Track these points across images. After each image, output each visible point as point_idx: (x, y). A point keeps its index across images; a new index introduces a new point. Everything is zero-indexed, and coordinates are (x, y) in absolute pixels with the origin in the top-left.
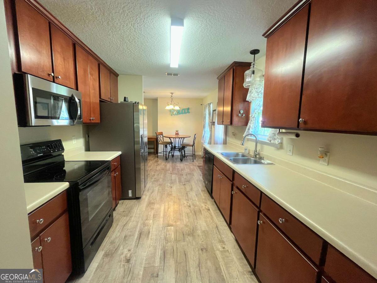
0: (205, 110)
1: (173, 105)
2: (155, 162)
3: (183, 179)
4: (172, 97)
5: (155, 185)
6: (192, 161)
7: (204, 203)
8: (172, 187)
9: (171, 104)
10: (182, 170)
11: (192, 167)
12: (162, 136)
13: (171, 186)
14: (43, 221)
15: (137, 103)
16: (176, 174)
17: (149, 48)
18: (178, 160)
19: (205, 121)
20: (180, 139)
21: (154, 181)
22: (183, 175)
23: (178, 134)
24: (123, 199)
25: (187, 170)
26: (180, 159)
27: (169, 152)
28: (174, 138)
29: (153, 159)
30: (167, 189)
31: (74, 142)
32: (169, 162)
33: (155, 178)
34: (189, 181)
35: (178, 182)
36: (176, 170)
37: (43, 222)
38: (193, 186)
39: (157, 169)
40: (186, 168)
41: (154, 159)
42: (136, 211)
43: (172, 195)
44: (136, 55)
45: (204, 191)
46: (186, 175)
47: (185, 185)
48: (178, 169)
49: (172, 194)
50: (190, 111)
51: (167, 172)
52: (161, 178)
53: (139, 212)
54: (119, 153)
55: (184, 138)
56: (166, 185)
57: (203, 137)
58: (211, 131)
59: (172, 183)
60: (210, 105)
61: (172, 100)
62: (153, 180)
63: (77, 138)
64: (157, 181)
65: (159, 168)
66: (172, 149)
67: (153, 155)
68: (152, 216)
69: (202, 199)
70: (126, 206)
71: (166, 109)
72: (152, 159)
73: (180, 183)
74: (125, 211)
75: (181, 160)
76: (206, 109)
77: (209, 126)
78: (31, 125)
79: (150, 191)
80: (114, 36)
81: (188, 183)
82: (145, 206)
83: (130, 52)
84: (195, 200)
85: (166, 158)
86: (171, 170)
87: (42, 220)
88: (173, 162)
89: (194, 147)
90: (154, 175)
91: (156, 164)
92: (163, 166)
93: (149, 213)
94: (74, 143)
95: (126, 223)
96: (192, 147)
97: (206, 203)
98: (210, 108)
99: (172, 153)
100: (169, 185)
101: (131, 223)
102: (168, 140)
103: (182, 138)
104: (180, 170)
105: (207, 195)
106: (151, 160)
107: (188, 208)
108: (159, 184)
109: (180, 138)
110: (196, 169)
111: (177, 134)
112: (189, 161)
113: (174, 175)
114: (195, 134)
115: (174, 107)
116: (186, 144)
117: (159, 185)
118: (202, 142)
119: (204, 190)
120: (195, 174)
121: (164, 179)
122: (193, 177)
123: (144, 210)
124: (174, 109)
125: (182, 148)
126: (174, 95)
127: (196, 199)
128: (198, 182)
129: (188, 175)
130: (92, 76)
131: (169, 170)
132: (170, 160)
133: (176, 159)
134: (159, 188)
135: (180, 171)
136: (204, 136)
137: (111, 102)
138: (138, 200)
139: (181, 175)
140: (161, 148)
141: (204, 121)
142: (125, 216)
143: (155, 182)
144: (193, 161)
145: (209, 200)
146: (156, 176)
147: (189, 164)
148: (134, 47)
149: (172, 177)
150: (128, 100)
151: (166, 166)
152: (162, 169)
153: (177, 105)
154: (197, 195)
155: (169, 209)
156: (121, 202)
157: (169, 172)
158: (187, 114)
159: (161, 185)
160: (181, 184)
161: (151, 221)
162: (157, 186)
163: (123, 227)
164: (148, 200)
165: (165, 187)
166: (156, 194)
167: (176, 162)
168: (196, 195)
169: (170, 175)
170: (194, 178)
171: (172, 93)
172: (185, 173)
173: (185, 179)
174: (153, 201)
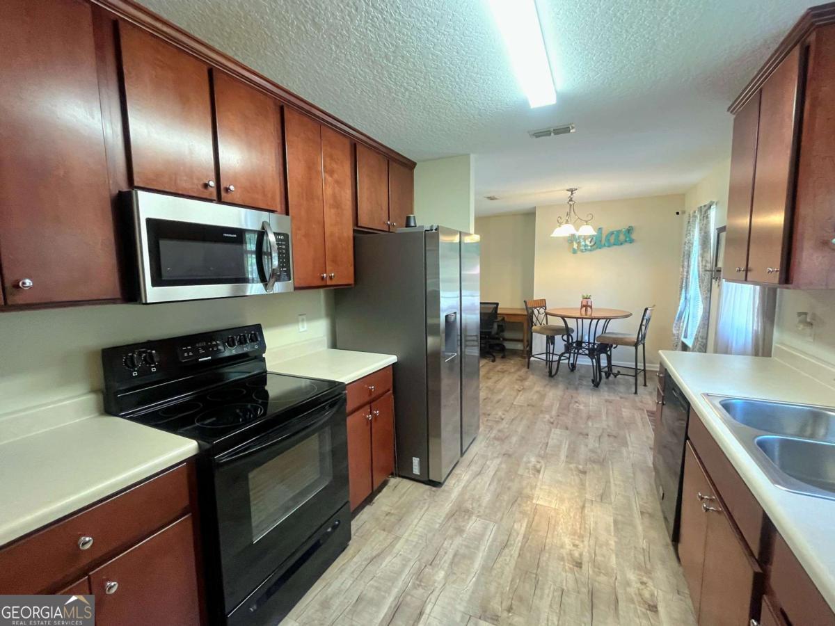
0: (689, 232)
1: (574, 224)
2: (517, 380)
3: (583, 449)
4: (571, 200)
5: (492, 454)
6: (634, 390)
7: (638, 567)
8: (539, 471)
9: (567, 222)
10: (589, 417)
11: (626, 412)
12: (542, 310)
13: (538, 466)
14: (91, 542)
15: (434, 228)
16: (567, 428)
17: (446, 63)
18: (584, 383)
19: (689, 266)
20: (595, 322)
21: (496, 438)
22: (587, 435)
23: (591, 307)
24: (400, 476)
25: (606, 422)
26: (593, 381)
27: (561, 356)
28: (577, 318)
29: (515, 372)
30: (522, 476)
31: (303, 327)
32: (556, 385)
33: (499, 431)
34: (602, 463)
35: (563, 457)
36: (571, 415)
37: (91, 546)
38: (612, 485)
39: (515, 403)
40: (604, 411)
41: (519, 370)
42: (416, 521)
43: (532, 499)
44: (426, 100)
45: (651, 516)
46: (600, 437)
47: (584, 473)
48: (578, 411)
49: (533, 495)
50: (634, 236)
51: (541, 416)
52: (516, 431)
53: (420, 530)
54: (392, 359)
55: (608, 319)
56: (525, 459)
57: (680, 317)
58: (708, 299)
59: (543, 458)
60: (706, 212)
61: (571, 208)
62: (493, 435)
63: (311, 318)
64: (502, 439)
65: (521, 399)
66: (568, 348)
67: (520, 359)
68: (451, 557)
69: (635, 548)
70: (400, 498)
71: (552, 235)
72: (513, 370)
73: (571, 463)
74: (392, 514)
75: (596, 384)
76: (694, 228)
77: (701, 281)
78: (144, 302)
79: (475, 468)
80: (349, 58)
81: (596, 467)
82: (444, 516)
83: (407, 93)
84: (607, 544)
85: (550, 372)
86: (554, 413)
87: (89, 541)
88: (570, 385)
89: (640, 347)
90: (503, 419)
91: (517, 387)
92: (535, 397)
93: (446, 543)
94: (301, 330)
95: (378, 555)
96: (634, 348)
97: (648, 573)
98: (708, 223)
99: (572, 359)
100: (533, 460)
101: (388, 559)
102: (559, 323)
103: (599, 319)
104: (584, 415)
105: (662, 537)
106: (510, 373)
107: (572, 570)
108: (504, 451)
109: (592, 319)
110: (640, 425)
111: (586, 306)
112: (622, 389)
113: (558, 431)
114: (646, 309)
115: (577, 230)
116: (614, 339)
117: (504, 455)
118: (674, 332)
119: (650, 511)
120: (632, 438)
121: (523, 438)
122: (624, 450)
123: (437, 526)
124: (577, 234)
125: (602, 347)
126: (576, 194)
127: (612, 542)
128: (634, 474)
129: (605, 439)
130: (331, 176)
131: (548, 410)
132: (560, 379)
133: (581, 378)
134: (501, 463)
135: (581, 418)
136: (681, 314)
137: (389, 232)
138: (434, 489)
139: (581, 434)
140: (539, 343)
141: (683, 267)
142: (384, 530)
143: (497, 443)
144: (636, 393)
145: (663, 562)
146: (504, 425)
147: (618, 398)
148: (410, 75)
149: (552, 435)
150: (415, 223)
151: (542, 397)
152: (528, 405)
153: (586, 222)
154: (620, 526)
155: (506, 551)
156: (393, 481)
157: (547, 417)
158: (626, 246)
159: (510, 456)
160: (572, 466)
161: (442, 574)
162: (497, 457)
163: (366, 563)
164: (459, 495)
165: (519, 465)
166: (486, 483)
167: (577, 389)
168: (616, 522)
169: (547, 427)
170: (625, 454)
171: (572, 191)
172: (597, 428)
173: (592, 451)
174: (468, 505)
